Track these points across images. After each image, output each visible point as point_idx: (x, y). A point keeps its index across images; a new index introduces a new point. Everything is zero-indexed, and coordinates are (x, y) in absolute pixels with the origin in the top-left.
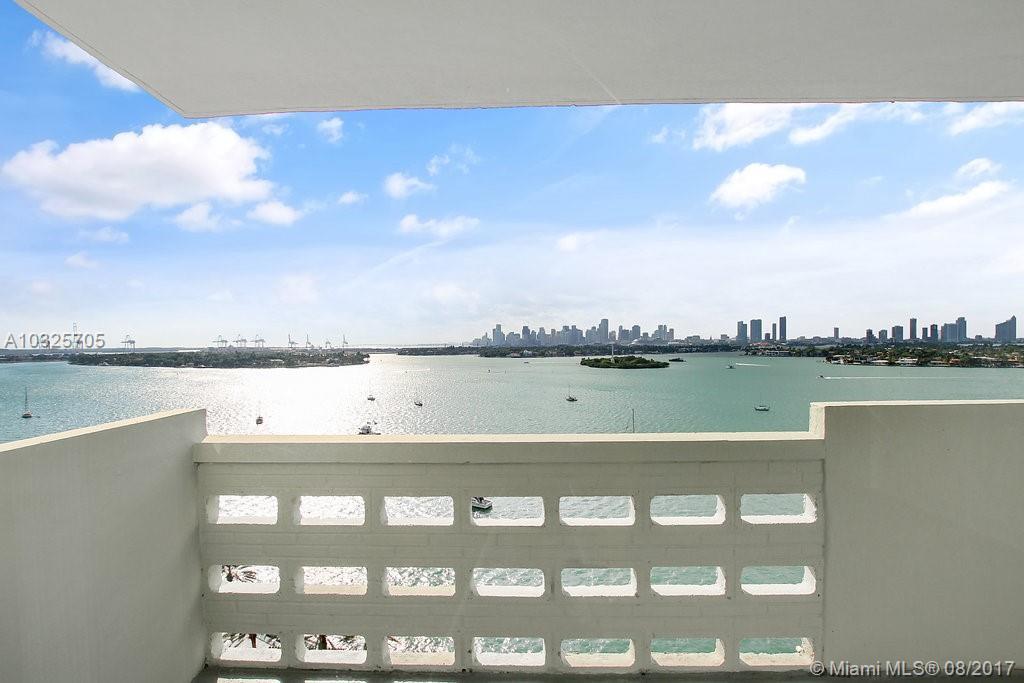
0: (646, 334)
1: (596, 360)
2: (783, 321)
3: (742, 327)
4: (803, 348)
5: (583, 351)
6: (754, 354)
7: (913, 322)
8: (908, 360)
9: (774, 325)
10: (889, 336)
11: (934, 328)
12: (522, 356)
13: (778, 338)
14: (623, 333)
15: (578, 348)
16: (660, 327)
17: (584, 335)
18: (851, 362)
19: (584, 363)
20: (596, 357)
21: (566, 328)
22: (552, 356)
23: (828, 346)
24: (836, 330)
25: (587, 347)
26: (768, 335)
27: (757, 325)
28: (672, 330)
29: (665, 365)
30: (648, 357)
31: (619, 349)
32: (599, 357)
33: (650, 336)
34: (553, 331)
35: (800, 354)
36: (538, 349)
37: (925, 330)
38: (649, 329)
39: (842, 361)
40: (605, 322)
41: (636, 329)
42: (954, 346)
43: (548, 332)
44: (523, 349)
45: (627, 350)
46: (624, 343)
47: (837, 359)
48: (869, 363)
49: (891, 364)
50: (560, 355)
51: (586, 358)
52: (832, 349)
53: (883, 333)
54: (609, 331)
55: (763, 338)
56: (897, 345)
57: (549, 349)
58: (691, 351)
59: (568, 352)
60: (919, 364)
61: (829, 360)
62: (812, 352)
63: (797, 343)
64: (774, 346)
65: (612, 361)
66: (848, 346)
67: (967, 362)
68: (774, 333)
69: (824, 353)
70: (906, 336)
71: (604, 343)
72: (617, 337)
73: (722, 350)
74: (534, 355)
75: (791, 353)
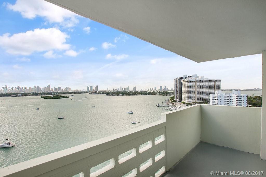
1: (46, 97)
2: (97, 86)
3: (88, 88)
4: (101, 92)
5: (41, 94)
6: (91, 94)
7: (121, 87)
8: (120, 95)
9: (95, 87)
11: (124, 88)
12: (17, 96)
13: (96, 90)
14: (56, 89)
15: (40, 93)
16: (67, 87)
17: (42, 89)
18: (111, 95)
19: (42, 97)
20: (46, 96)
21: (35, 87)
22: (29, 96)
23: (106, 92)
24: (108, 88)
25: (43, 93)
26: (94, 90)
27: (91, 87)
28: (70, 88)
29: (69, 97)
30: (63, 95)
31: (54, 93)
32: (47, 96)
33: (64, 89)
34: (30, 88)
35: (101, 94)
36: (24, 94)
37: (123, 89)
38: (63, 88)
40: (49, 86)
41: (60, 88)
42: (127, 92)
43: (28, 88)
44: (18, 94)
45: (56, 93)
46: (55, 91)
47: (108, 95)
48: (114, 95)
49: (117, 95)
50: (32, 95)
51: (43, 96)
52: (107, 92)
53: (116, 89)
54: (51, 88)
55: (93, 90)
56: (118, 92)
57: (29, 93)
58: (75, 93)
59: (36, 94)
60: (122, 95)
61: (106, 95)
62: (103, 93)
63: (100, 91)
64: (95, 92)
65: (52, 97)
66: (110, 92)
67: (129, 95)
68: (95, 89)
69: (105, 93)
70: (120, 90)
71: (49, 92)
72: (53, 90)
73: (83, 93)
74: (22, 96)
75: (99, 94)
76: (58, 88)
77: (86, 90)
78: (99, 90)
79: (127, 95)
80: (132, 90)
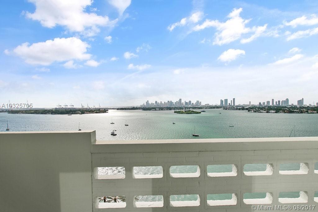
0: (193, 103)
1: (179, 111)
2: (234, 99)
3: (222, 101)
4: (240, 108)
6: (226, 109)
7: (273, 100)
8: (273, 111)
9: (231, 101)
10: (266, 104)
11: (279, 101)
12: (156, 110)
13: (232, 105)
14: (186, 103)
15: (173, 108)
16: (197, 101)
17: (174, 104)
18: (256, 112)
19: (175, 112)
21: (169, 101)
22: (165, 110)
24: (250, 102)
25: (175, 107)
26: (229, 104)
27: (226, 100)
28: (201, 102)
29: (200, 113)
30: (194, 110)
31: (186, 108)
32: (180, 110)
33: (194, 104)
34: (165, 102)
35: (239, 109)
36: (161, 108)
37: (276, 102)
38: (194, 102)
39: (253, 111)
40: (180, 100)
41: (190, 102)
42: (286, 107)
43: (163, 103)
44: (156, 108)
45: (187, 108)
46: (186, 106)
47: (251, 111)
48: (261, 112)
49: (267, 112)
50: (167, 110)
51: (176, 111)
52: (249, 108)
53: (264, 103)
54: (182, 102)
55: (228, 104)
56: (269, 107)
57: (164, 108)
58: (207, 108)
59: (170, 109)
60: (276, 112)
61: (249, 111)
62: (243, 109)
63: (238, 106)
64: (231, 107)
65: (184, 112)
66: (254, 107)
67: (290, 112)
68: (231, 103)
69: (247, 109)
70: (271, 104)
71: (180, 106)
72: (184, 104)
73: (216, 108)
74: (159, 110)
75: (237, 109)
76: (188, 102)
77: (219, 104)
78: (236, 104)
79: (285, 113)
80: (296, 104)
